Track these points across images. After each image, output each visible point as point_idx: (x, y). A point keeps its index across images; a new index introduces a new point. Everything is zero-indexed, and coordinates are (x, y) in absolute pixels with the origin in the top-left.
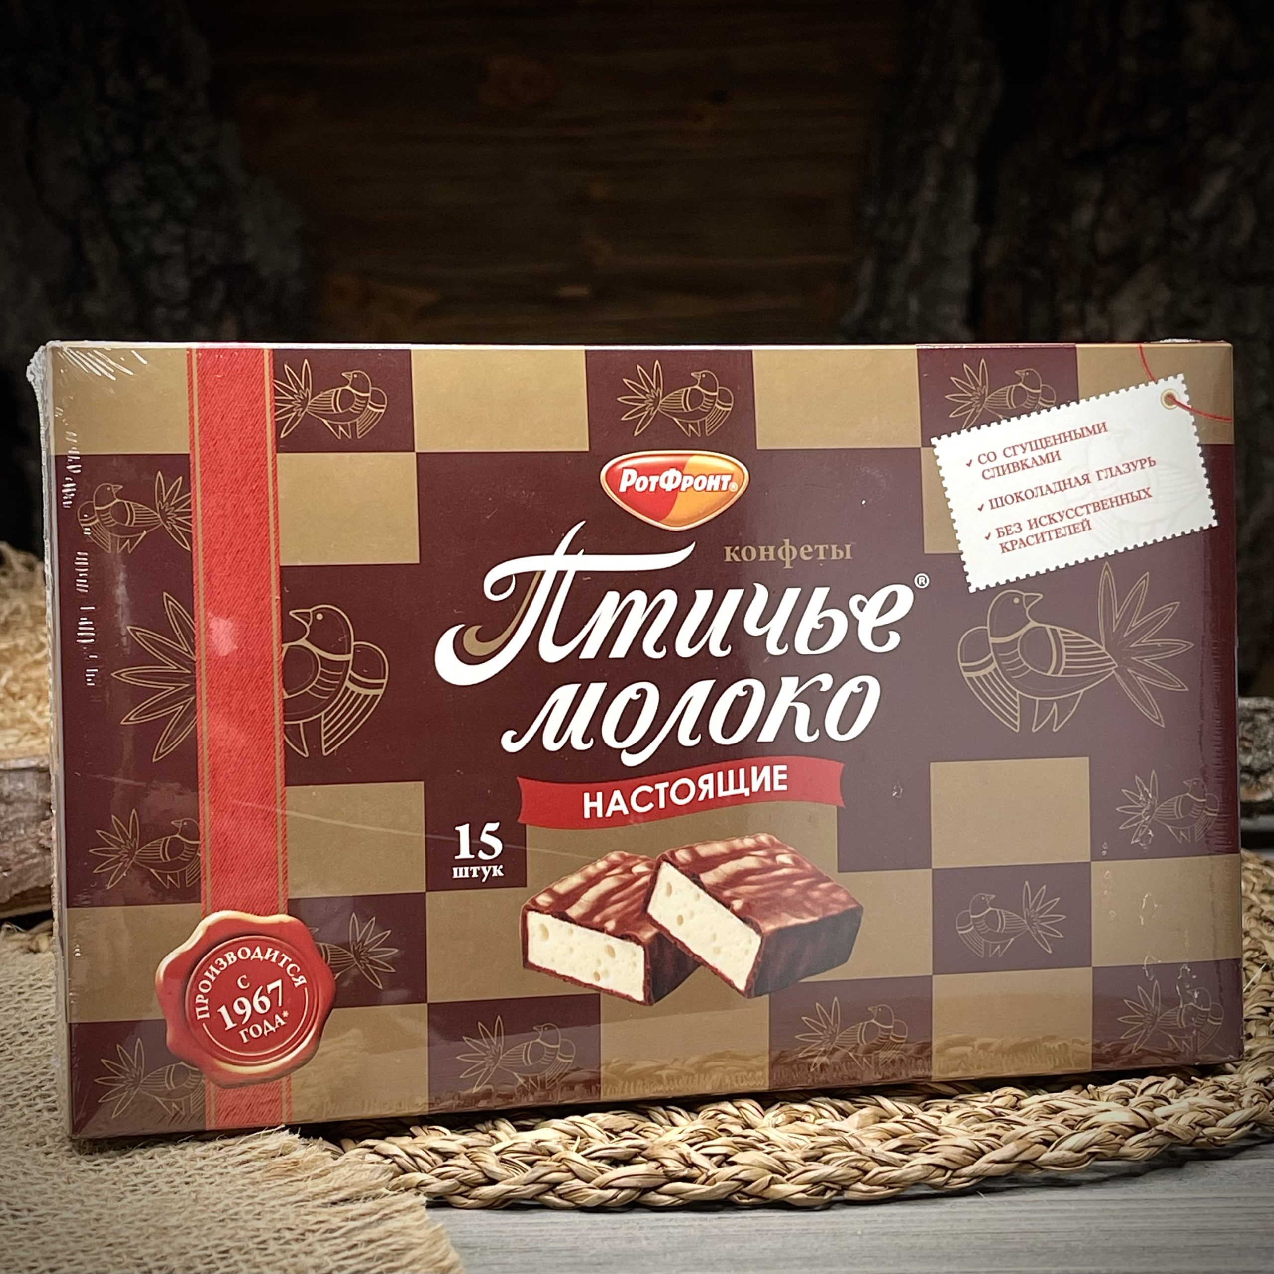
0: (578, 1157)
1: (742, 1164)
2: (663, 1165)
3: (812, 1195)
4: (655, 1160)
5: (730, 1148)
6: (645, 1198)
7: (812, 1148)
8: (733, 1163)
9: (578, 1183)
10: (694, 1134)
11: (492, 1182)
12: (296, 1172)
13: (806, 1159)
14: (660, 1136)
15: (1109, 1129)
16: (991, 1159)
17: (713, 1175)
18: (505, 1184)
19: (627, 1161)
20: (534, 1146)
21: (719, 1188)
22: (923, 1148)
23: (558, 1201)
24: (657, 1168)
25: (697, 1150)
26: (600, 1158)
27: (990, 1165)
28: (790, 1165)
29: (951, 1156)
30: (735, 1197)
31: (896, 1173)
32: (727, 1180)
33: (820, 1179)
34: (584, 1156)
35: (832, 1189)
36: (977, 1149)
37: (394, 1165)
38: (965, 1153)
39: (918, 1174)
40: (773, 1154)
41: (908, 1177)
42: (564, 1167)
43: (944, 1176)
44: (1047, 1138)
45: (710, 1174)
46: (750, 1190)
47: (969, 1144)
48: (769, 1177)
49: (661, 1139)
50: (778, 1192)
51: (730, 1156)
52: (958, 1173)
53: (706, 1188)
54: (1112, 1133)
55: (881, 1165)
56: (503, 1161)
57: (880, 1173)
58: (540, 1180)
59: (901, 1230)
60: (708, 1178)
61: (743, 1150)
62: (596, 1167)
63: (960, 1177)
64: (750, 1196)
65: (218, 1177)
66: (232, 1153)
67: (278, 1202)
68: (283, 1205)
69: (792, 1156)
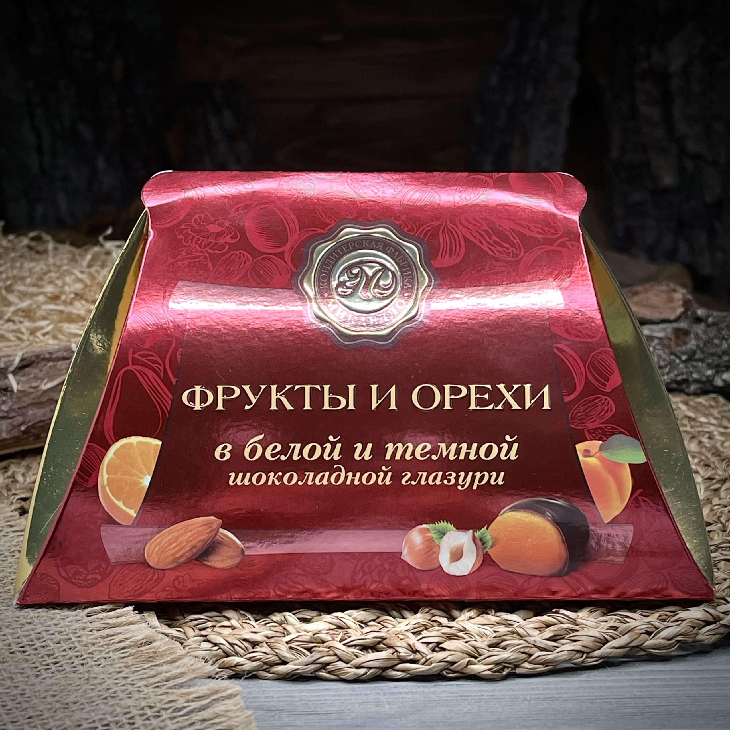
0: (340, 646)
1: (449, 650)
2: (396, 651)
3: (495, 672)
4: (392, 647)
5: (441, 638)
6: (384, 674)
7: (495, 637)
8: (443, 649)
9: (340, 664)
10: (416, 626)
11: (285, 663)
12: (155, 658)
13: (490, 646)
14: (394, 627)
15: (689, 624)
16: (613, 645)
17: (430, 659)
18: (293, 664)
19: (374, 648)
20: (311, 637)
21: (433, 667)
22: (567, 636)
23: (328, 675)
24: (393, 654)
25: (418, 640)
26: (355, 646)
27: (612, 650)
28: (481, 651)
29: (586, 644)
30: (444, 672)
31: (550, 656)
32: (439, 662)
33: (501, 661)
34: (344, 645)
35: (508, 668)
36: (603, 638)
37: (220, 650)
38: (595, 641)
39: (565, 657)
40: (469, 643)
41: (557, 659)
42: (331, 652)
43: (582, 657)
44: (648, 630)
45: (428, 657)
46: (455, 668)
47: (597, 634)
48: (467, 660)
49: (395, 629)
50: (472, 670)
51: (441, 643)
52: (591, 655)
53: (425, 668)
54: (691, 626)
55: (541, 651)
56: (291, 648)
57: (540, 656)
58: (316, 662)
59: (556, 696)
60: (427, 661)
61: (450, 639)
62: (352, 652)
63: (592, 658)
64: (454, 672)
65: (103, 660)
66: (112, 641)
67: (144, 683)
68: (146, 686)
69: (482, 644)
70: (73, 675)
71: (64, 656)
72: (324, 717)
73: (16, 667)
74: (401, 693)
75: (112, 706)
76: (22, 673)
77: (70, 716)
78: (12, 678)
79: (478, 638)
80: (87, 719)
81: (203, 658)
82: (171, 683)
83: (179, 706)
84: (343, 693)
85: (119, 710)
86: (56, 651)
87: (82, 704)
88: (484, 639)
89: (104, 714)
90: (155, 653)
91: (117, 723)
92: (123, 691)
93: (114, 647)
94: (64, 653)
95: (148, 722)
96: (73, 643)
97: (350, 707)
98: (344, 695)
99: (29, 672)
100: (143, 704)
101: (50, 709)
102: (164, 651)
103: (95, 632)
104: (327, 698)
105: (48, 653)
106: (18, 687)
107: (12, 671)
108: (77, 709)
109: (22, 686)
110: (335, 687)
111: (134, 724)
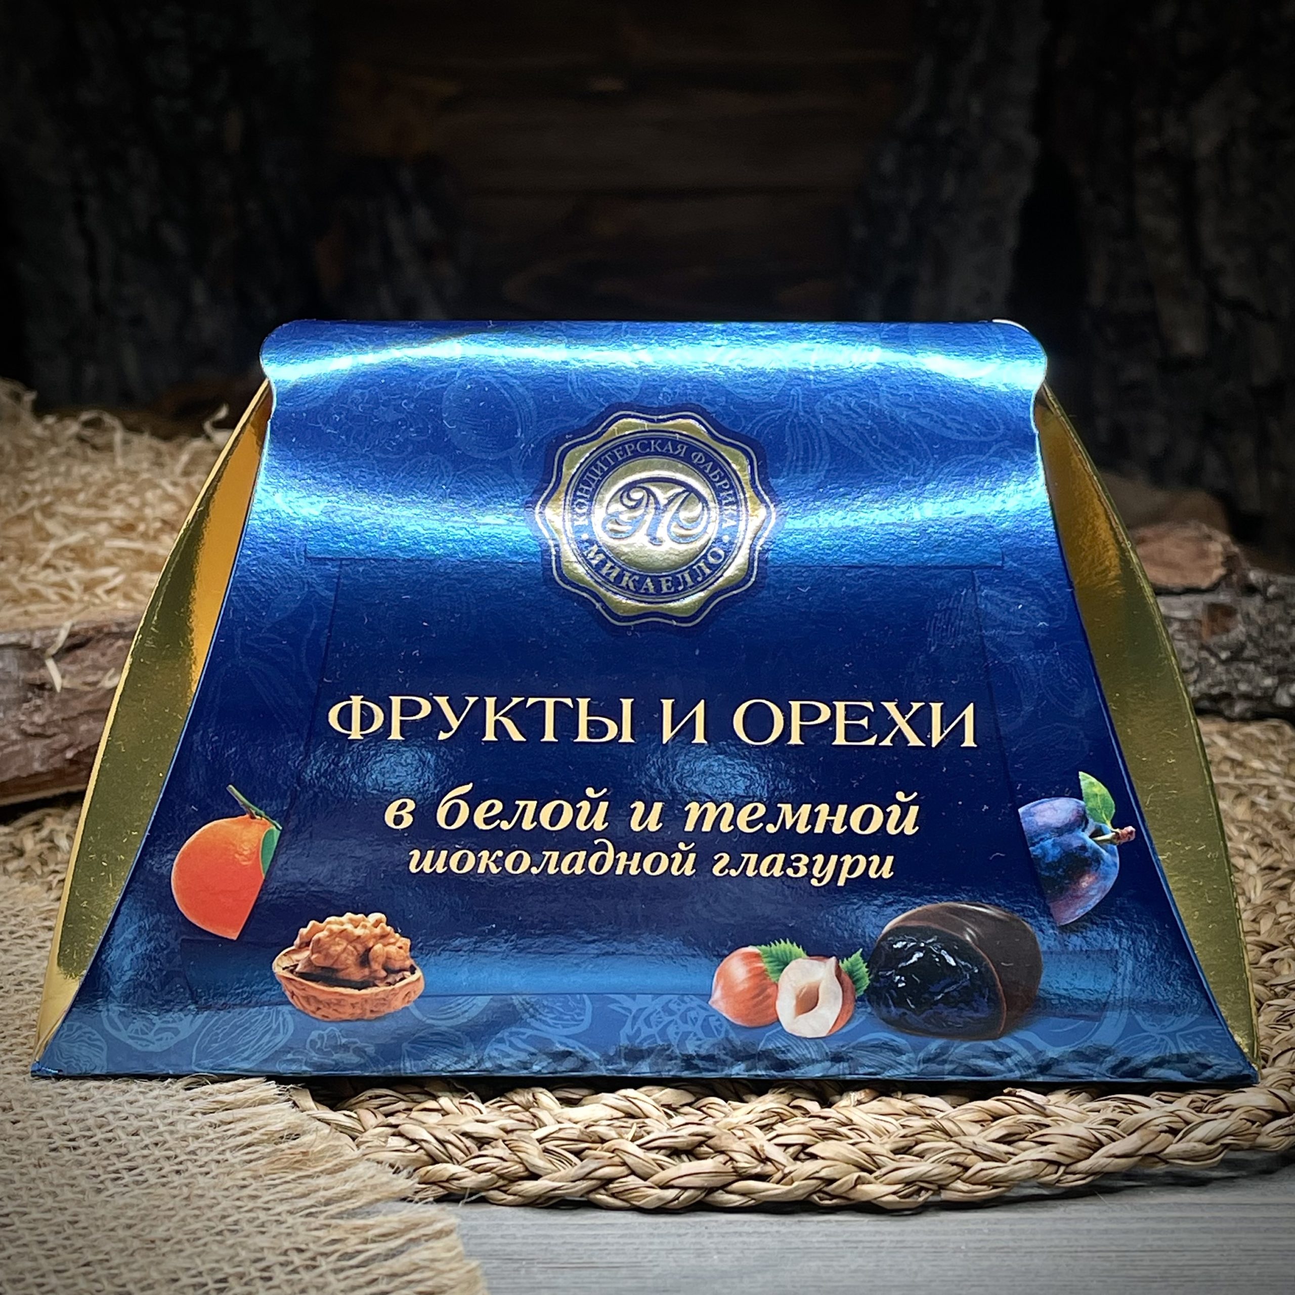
0: (632, 1148)
1: (823, 1158)
2: (732, 1159)
3: (904, 1197)
4: (722, 1152)
5: (809, 1137)
6: (710, 1199)
7: (904, 1136)
8: (814, 1157)
9: (633, 1181)
10: (765, 1114)
11: (535, 1176)
12: (305, 1164)
13: (896, 1152)
14: (726, 1115)
15: (1243, 1116)
16: (1112, 1152)
17: (790, 1173)
18: (549, 1180)
19: (691, 1152)
20: (582, 1133)
21: (796, 1189)
22: (1031, 1136)
23: (611, 1200)
24: (725, 1164)
25: (770, 1140)
26: (659, 1148)
27: (1110, 1160)
28: (880, 1160)
29: (1063, 1149)
30: (815, 1197)
31: (1001, 1170)
32: (806, 1179)
33: (914, 1178)
34: (640, 1146)
35: (927, 1190)
36: (1093, 1140)
37: (423, 1151)
38: (1080, 1145)
39: (1027, 1172)
40: (860, 1146)
41: (1015, 1176)
42: (617, 1160)
43: (1056, 1173)
44: (1173, 1125)
45: (786, 1171)
46: (833, 1190)
47: (1084, 1133)
48: (856, 1175)
49: (727, 1120)
50: (866, 1193)
51: (808, 1146)
52: (1073, 1168)
53: (782, 1188)
54: (1248, 1120)
55: (985, 1160)
56: (546, 1150)
57: (982, 1170)
58: (591, 1176)
59: (1011, 1244)
60: (785, 1176)
61: (825, 1138)
62: (654, 1160)
63: (1074, 1173)
64: (833, 1197)
65: (213, 1166)
66: (230, 1133)
67: (285, 1207)
68: (290, 1212)
69: (883, 1147)
70: (162, 1190)
71: (145, 1157)
72: (606, 1273)
73: (62, 1175)
74: (741, 1234)
75: (232, 1246)
76: (72, 1186)
77: (158, 1264)
78: (55, 1195)
79: (874, 1137)
80: (188, 1269)
81: (392, 1166)
82: (334, 1209)
83: (350, 1250)
84: (638, 1231)
85: (243, 1254)
86: (131, 1148)
87: (179, 1242)
88: (885, 1138)
89: (217, 1261)
90: (304, 1153)
91: (241, 1276)
92: (250, 1221)
93: (232, 1142)
94: (146, 1152)
95: (295, 1277)
96: (160, 1134)
97: (650, 1257)
98: (638, 1236)
99: (85, 1184)
100: (286, 1244)
101: (122, 1250)
102: (320, 1152)
103: (199, 1116)
104: (610, 1240)
105: (117, 1151)
106: (66, 1209)
107: (55, 1182)
108: (172, 1251)
109: (73, 1208)
110: (623, 1221)
111: (270, 1279)
